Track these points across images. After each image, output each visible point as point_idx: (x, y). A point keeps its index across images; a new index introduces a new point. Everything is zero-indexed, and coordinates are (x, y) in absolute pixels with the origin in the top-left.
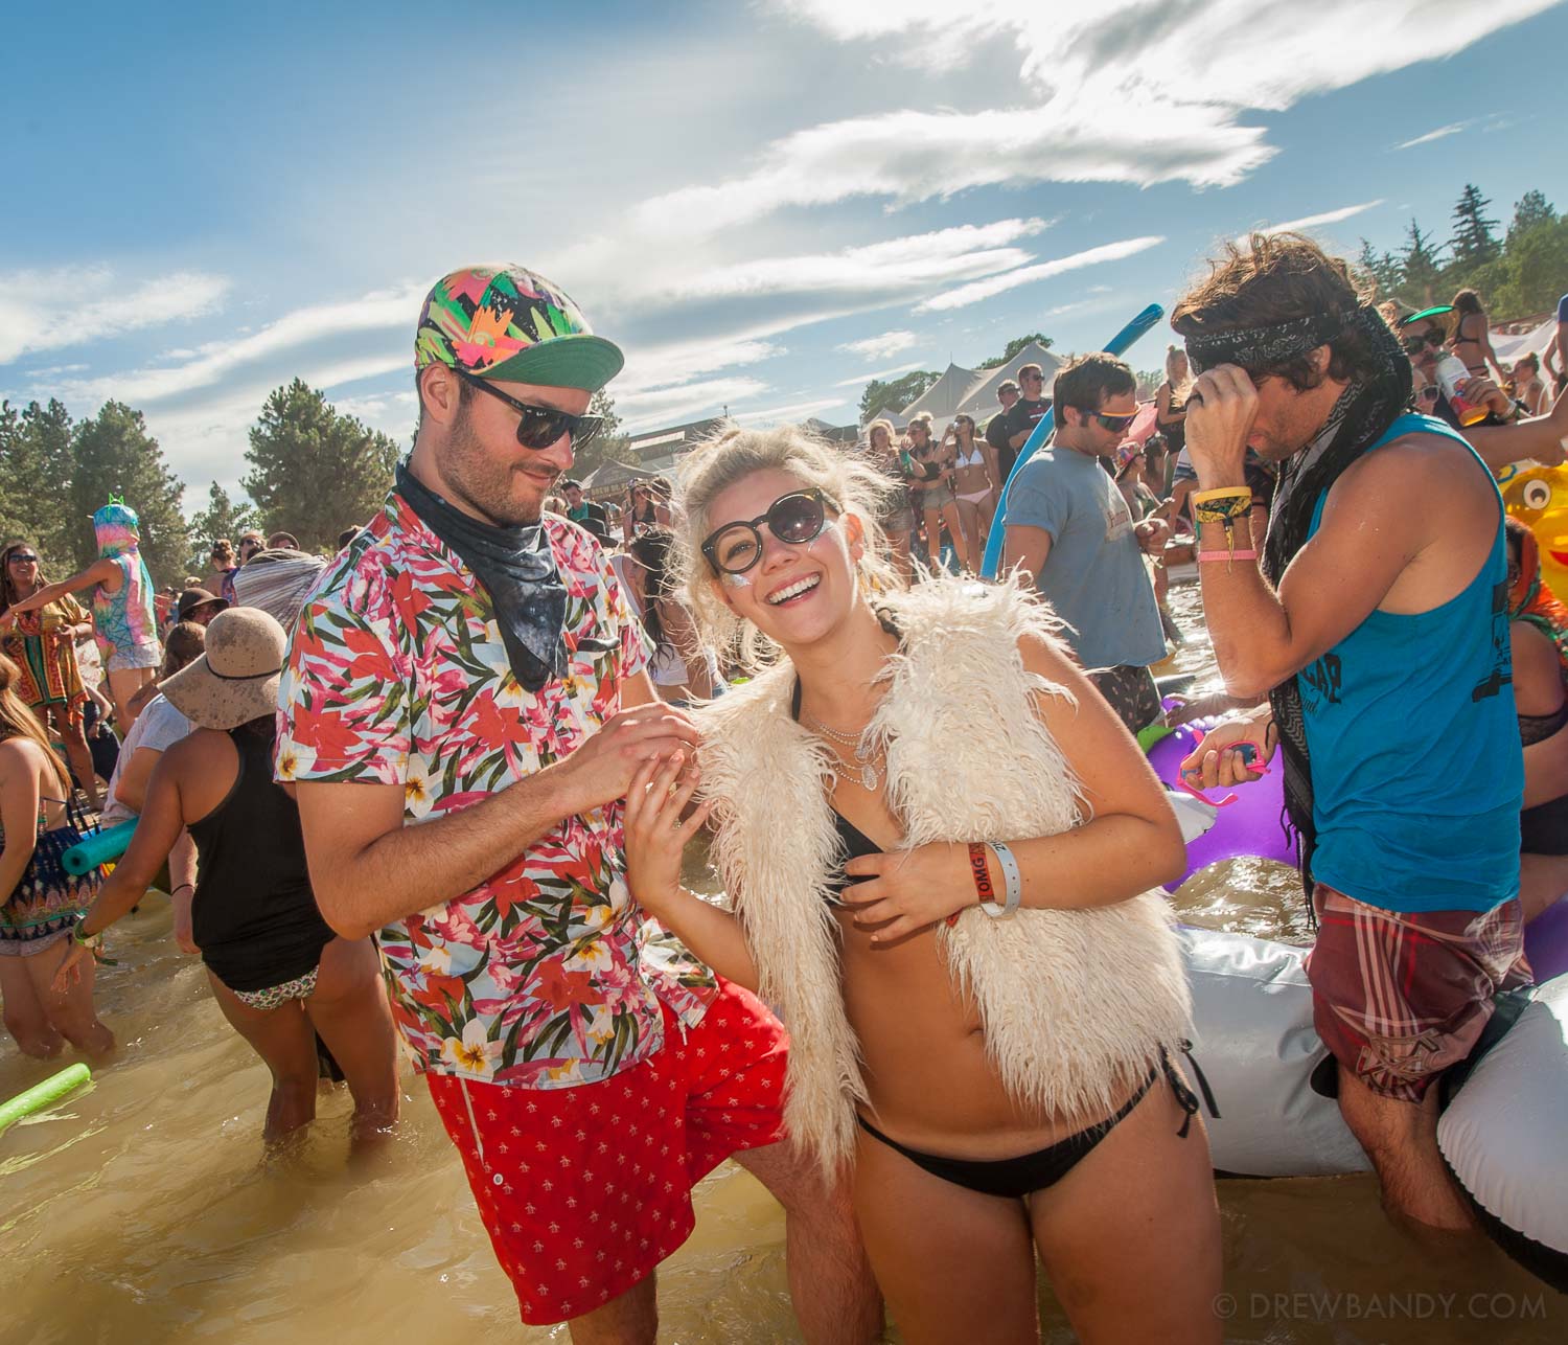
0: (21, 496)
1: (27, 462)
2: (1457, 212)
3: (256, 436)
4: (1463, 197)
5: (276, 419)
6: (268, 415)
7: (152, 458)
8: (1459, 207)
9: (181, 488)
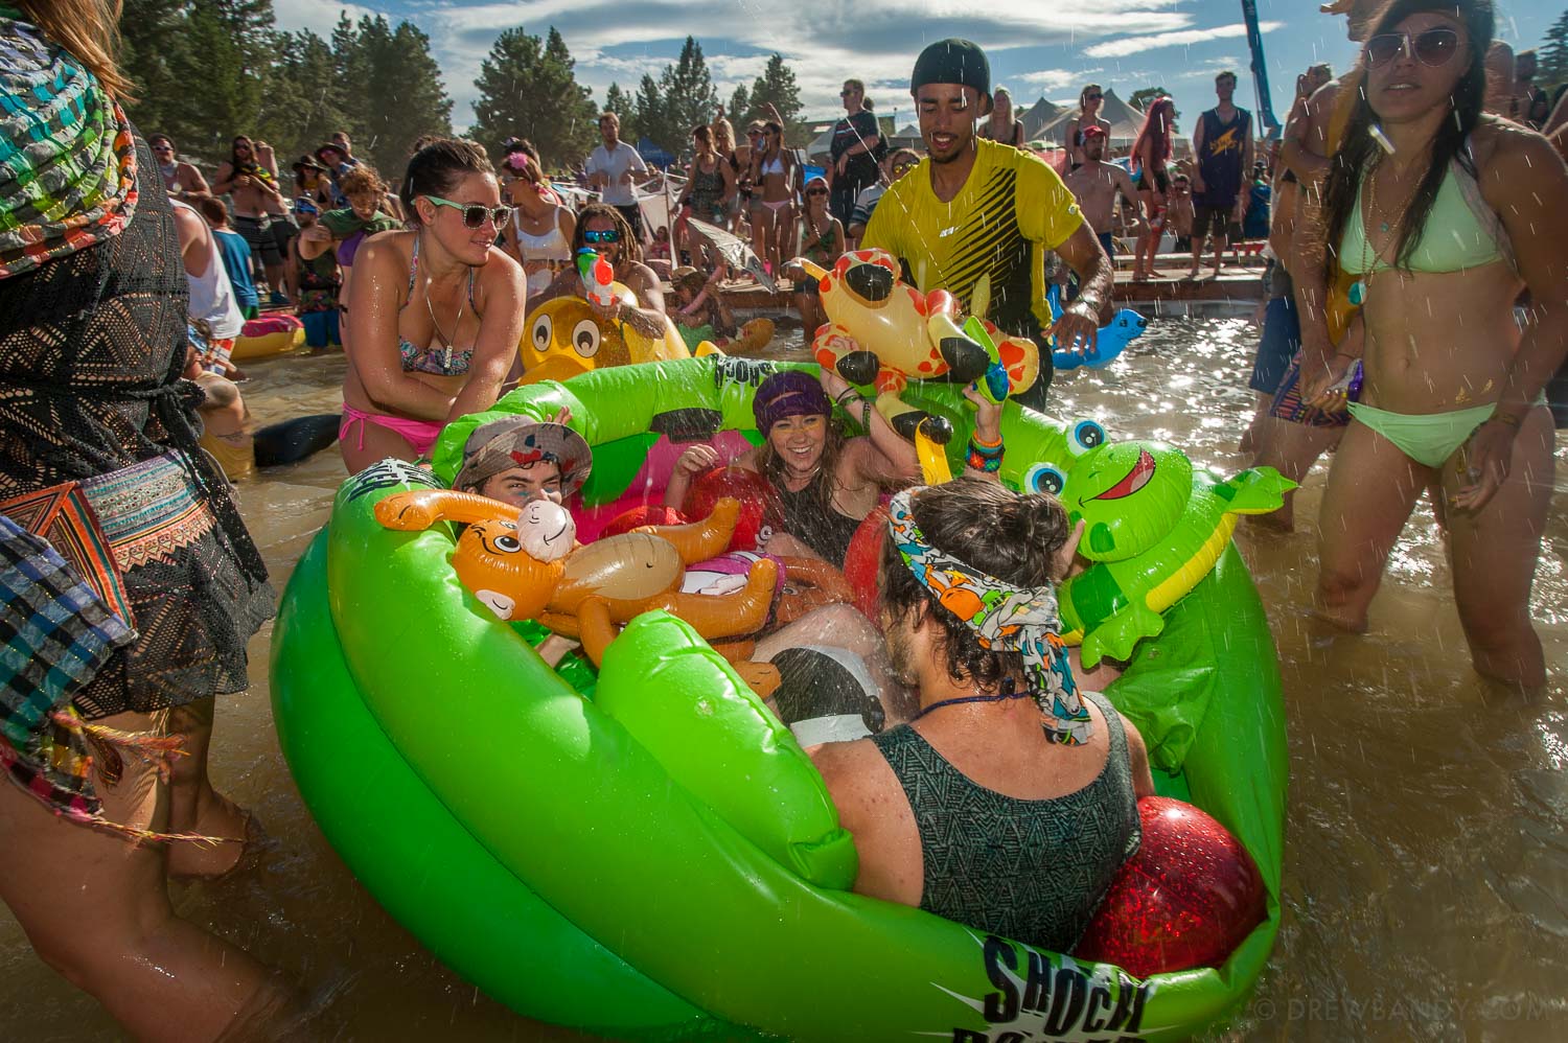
0: (341, 90)
1: (357, 64)
2: (1548, 35)
3: (487, 68)
4: (1558, 21)
5: (503, 55)
6: (498, 51)
7: (433, 76)
8: (1551, 31)
9: (451, 103)
